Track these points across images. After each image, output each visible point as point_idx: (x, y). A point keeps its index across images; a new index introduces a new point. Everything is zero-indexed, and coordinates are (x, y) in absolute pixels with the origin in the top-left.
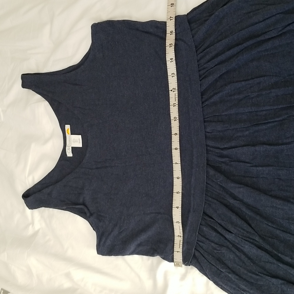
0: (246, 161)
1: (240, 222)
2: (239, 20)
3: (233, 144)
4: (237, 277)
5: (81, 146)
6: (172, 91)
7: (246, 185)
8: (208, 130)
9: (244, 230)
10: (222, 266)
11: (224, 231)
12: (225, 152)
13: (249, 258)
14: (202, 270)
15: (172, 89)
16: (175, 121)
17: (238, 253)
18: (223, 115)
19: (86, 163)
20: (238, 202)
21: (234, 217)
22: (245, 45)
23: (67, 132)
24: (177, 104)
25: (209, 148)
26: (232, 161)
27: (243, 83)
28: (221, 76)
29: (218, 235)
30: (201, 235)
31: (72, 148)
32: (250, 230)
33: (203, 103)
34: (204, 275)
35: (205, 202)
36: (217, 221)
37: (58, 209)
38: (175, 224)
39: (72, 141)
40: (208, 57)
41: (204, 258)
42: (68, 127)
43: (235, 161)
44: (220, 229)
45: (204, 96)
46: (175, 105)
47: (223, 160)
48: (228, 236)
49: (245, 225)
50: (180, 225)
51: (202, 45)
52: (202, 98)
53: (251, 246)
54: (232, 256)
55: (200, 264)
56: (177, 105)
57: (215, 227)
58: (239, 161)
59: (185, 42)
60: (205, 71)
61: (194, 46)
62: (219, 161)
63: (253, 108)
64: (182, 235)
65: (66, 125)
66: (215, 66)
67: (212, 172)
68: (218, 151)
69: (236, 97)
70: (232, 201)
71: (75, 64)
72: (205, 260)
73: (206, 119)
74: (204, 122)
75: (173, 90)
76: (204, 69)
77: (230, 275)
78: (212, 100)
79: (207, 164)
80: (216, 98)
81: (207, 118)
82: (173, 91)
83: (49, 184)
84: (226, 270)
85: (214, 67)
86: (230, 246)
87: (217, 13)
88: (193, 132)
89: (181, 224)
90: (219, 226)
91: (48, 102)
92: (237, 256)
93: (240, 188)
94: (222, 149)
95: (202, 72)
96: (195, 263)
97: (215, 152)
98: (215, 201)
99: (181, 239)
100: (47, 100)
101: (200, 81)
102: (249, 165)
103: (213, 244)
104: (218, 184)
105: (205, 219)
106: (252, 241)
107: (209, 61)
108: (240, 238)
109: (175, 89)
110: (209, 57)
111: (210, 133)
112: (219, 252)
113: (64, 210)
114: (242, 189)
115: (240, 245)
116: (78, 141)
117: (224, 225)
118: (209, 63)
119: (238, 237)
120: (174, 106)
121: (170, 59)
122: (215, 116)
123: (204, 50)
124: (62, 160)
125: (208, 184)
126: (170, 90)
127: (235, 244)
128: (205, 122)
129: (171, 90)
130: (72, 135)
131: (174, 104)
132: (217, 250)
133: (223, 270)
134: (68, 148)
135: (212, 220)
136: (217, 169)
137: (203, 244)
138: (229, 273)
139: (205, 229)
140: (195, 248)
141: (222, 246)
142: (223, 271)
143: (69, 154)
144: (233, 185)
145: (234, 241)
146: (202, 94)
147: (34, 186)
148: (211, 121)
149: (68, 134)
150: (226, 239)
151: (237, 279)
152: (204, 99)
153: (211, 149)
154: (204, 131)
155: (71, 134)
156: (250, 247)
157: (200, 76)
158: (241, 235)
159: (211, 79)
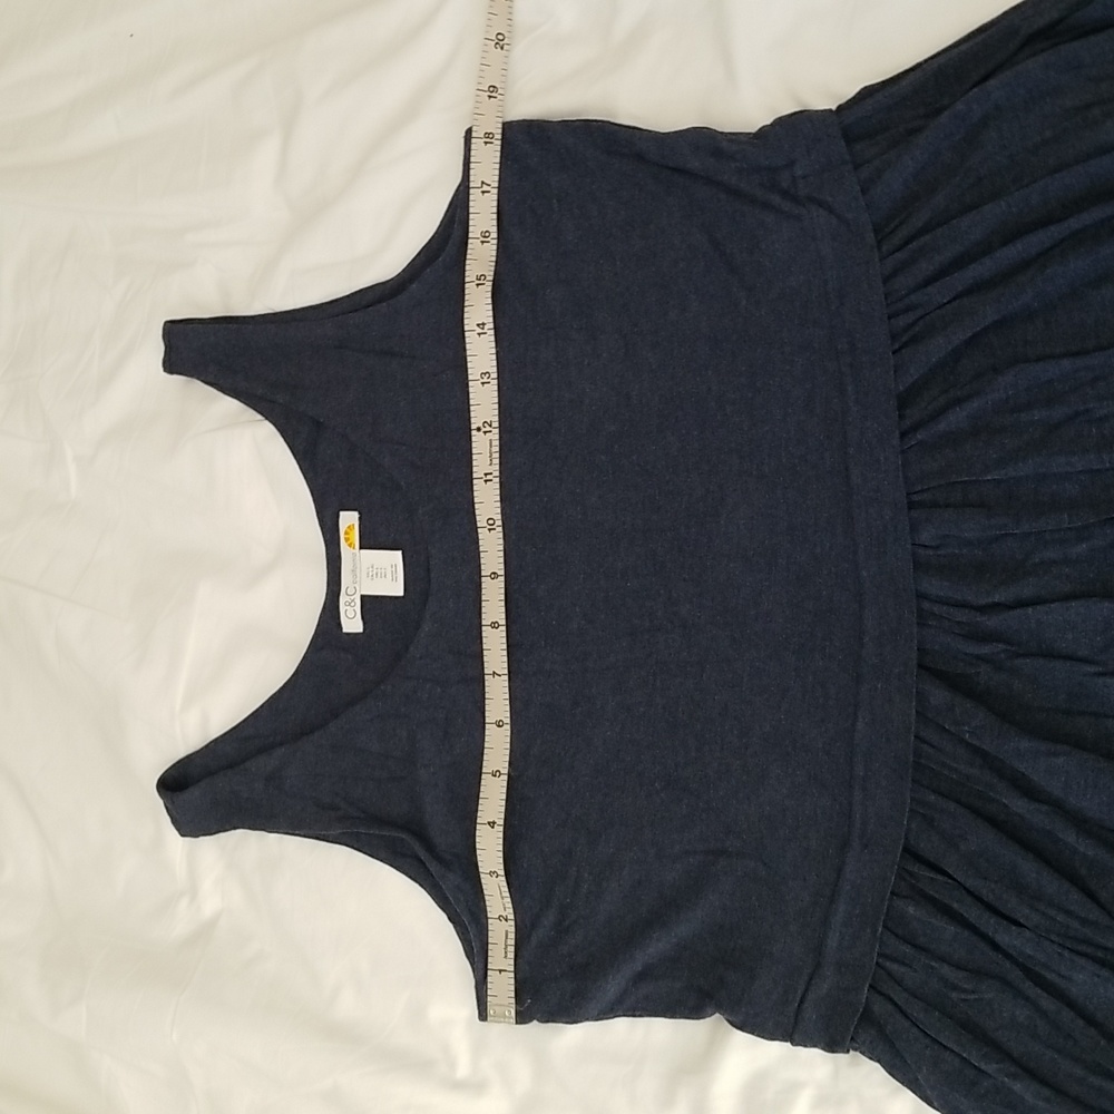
0: (1080, 653)
1: (1052, 885)
2: (1048, 134)
3: (1027, 589)
4: (1046, 1092)
5: (401, 594)
6: (481, 433)
7: (1078, 744)
8: (925, 536)
9: (1068, 913)
10: (985, 1050)
11: (992, 921)
12: (991, 622)
13: (1090, 1021)
14: (902, 1070)
15: (481, 425)
16: (490, 530)
17: (1047, 1003)
18: (984, 481)
19: (421, 658)
20: (1045, 808)
21: (1029, 868)
22: (1074, 223)
23: (347, 540)
24: (497, 474)
25: (926, 605)
26: (1019, 655)
27: (1066, 364)
28: (975, 336)
29: (966, 933)
30: (897, 935)
31: (363, 597)
32: (1095, 914)
33: (903, 435)
34: (905, 1089)
35: (911, 810)
36: (962, 881)
37: (305, 836)
38: (485, 879)
39: (364, 575)
40: (925, 267)
41: (907, 1024)
42: (349, 520)
43: (1032, 655)
44: (973, 913)
45: (908, 412)
46: (489, 477)
47: (985, 650)
48: (1007, 937)
49: (1074, 898)
50: (502, 881)
51: (901, 223)
52: (901, 417)
53: (1099, 976)
54: (1022, 1014)
55: (892, 1045)
56: (497, 480)
57: (955, 905)
58: (1051, 655)
59: (831, 210)
60: (911, 317)
61: (871, 227)
62: (966, 654)
63: (1106, 457)
64: (510, 913)
65: (342, 513)
66: (954, 299)
67: (938, 696)
68: (962, 616)
69: (1037, 415)
70: (1019, 805)
71: (383, 280)
72: (915, 1030)
73: (916, 498)
74: (910, 508)
75: (484, 429)
76: (908, 309)
77: (1017, 1087)
78: (942, 426)
79: (921, 666)
80: (957, 418)
81: (922, 491)
82: (485, 432)
83: (271, 739)
84: (1002, 1066)
85: (949, 302)
86: (1015, 975)
87: (960, 106)
88: (862, 546)
89: (504, 878)
90: (969, 900)
91: (274, 424)
92: (1044, 1014)
93: (1056, 755)
94: (982, 609)
95: (902, 321)
96: (871, 1042)
97: (949, 620)
98: (952, 806)
99: (511, 927)
100: (267, 418)
101: (893, 353)
102: (1092, 669)
103: (946, 970)
104: (962, 741)
105: (911, 874)
106: (1100, 954)
107: (928, 282)
108: (1055, 947)
109: (490, 426)
110: (932, 268)
111: (931, 547)
112: (972, 997)
113: (328, 841)
114: (1061, 760)
115: (1054, 971)
116: (389, 576)
117: (990, 898)
118: (930, 289)
119: (1047, 943)
120: (486, 481)
121: (478, 325)
122: (954, 483)
123: (906, 243)
124: (322, 648)
125: (925, 742)
126: (473, 427)
127: (1037, 969)
128: (911, 506)
129: (479, 429)
130: (362, 551)
131: (486, 474)
132: (965, 991)
133: (990, 1068)
134: (348, 599)
135: (940, 877)
136: (959, 684)
137: (903, 969)
138: (1014, 1077)
139: (911, 910)
140: (871, 986)
141: (979, 973)
142: (990, 1072)
143: (352, 622)
144: (1025, 744)
145: (1030, 956)
146: (904, 402)
147: (207, 746)
148: (935, 505)
149: (350, 545)
150: (995, 946)
151: (1047, 1100)
152: (908, 423)
153: (936, 609)
154: (910, 541)
155: (361, 548)
156: (1096, 979)
157: (894, 337)
158: (1058, 935)
159: (937, 348)
